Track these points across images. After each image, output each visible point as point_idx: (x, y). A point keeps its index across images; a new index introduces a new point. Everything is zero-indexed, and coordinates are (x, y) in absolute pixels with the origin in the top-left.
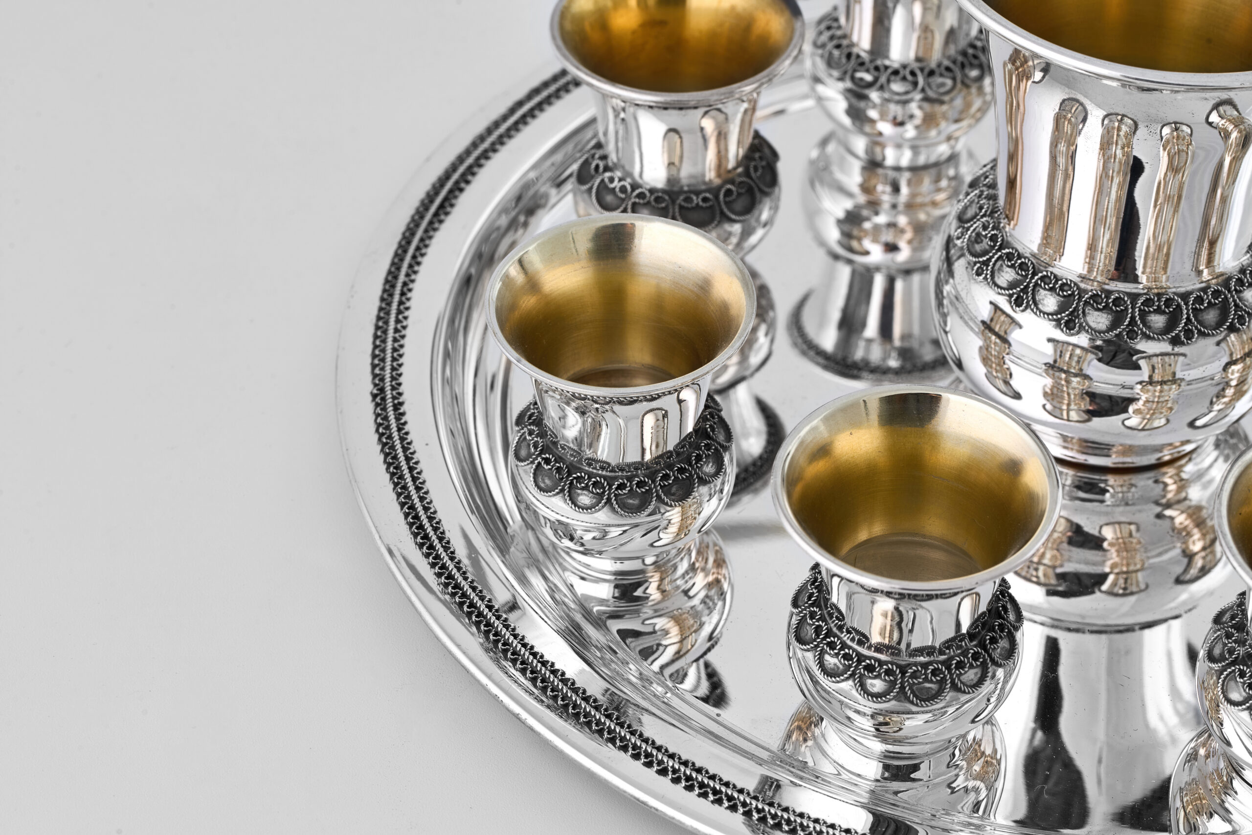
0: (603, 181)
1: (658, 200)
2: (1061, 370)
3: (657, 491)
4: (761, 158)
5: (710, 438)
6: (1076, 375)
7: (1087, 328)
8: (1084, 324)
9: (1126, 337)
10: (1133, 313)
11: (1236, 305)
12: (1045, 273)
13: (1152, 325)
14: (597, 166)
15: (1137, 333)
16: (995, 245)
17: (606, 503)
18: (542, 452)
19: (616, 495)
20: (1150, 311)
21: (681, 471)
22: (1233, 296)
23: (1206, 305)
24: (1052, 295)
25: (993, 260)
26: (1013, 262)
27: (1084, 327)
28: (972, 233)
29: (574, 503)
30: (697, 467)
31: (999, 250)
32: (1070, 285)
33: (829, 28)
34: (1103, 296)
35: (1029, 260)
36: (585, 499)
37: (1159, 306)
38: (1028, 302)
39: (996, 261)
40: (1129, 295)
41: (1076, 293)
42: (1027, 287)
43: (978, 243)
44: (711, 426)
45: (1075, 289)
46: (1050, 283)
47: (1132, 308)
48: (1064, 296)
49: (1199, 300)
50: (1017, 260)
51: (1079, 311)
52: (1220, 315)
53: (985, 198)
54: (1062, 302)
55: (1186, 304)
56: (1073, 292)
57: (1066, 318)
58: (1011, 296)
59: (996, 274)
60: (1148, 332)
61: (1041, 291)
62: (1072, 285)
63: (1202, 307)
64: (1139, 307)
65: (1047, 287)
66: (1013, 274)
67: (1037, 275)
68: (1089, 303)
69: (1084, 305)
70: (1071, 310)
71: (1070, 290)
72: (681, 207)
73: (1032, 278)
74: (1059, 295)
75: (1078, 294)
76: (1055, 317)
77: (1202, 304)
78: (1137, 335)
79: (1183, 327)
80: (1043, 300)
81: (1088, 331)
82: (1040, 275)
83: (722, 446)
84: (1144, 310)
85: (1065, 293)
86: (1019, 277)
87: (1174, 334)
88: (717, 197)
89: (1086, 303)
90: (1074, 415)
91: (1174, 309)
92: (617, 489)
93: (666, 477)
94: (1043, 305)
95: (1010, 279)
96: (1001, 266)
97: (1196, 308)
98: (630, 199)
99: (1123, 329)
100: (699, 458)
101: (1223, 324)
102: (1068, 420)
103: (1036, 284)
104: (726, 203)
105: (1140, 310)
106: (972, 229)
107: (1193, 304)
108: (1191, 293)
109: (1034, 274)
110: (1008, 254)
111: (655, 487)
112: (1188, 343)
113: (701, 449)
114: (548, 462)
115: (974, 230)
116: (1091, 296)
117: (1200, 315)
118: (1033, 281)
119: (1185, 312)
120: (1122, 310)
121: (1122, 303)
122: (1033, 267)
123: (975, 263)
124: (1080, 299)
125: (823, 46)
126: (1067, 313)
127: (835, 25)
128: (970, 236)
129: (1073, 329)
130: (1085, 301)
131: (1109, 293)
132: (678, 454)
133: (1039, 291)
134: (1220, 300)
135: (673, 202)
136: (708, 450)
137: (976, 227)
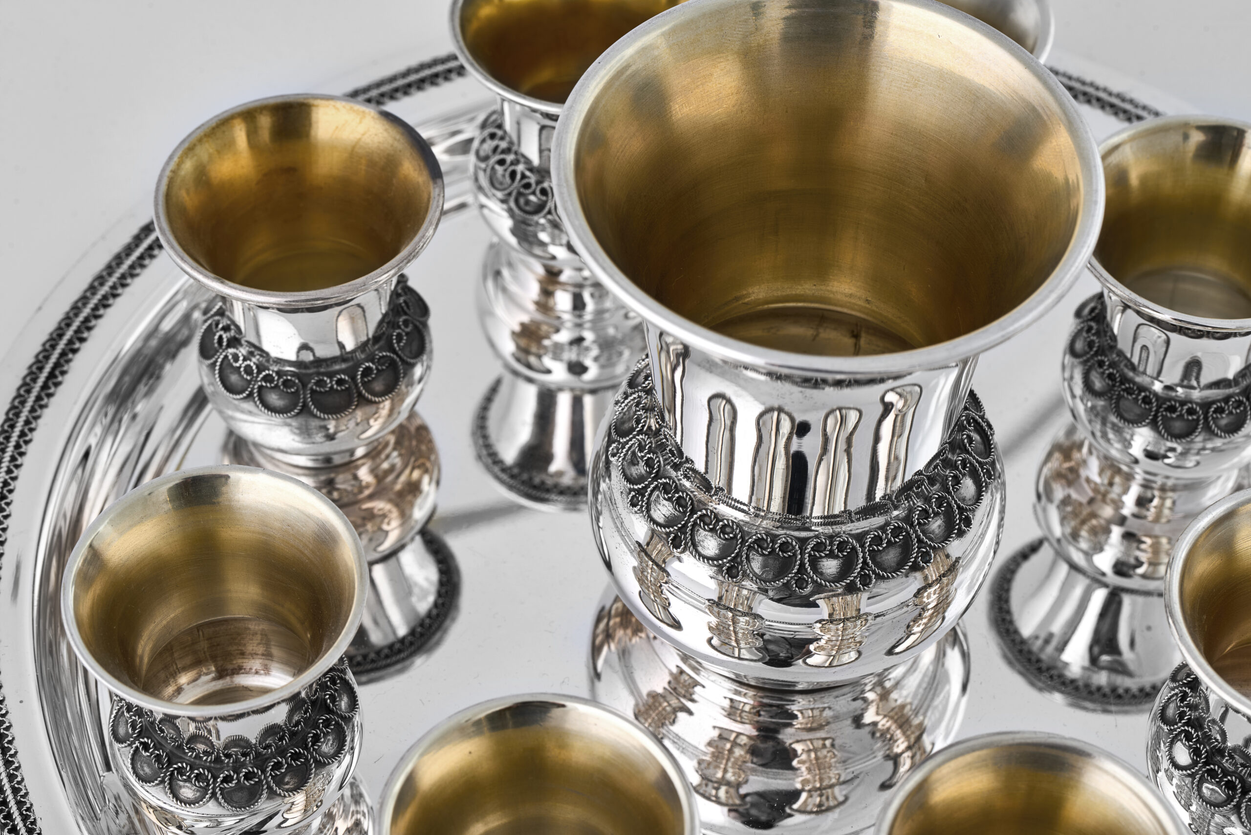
0: (226, 357)
1: (286, 383)
2: (728, 608)
3: (267, 783)
4: (406, 323)
5: (330, 711)
6: (744, 614)
7: (751, 575)
8: (748, 572)
9: (794, 586)
10: (802, 560)
11: (920, 541)
12: (704, 512)
13: (824, 571)
14: (221, 337)
15: (807, 582)
16: (651, 473)
17: (211, 798)
18: (140, 735)
19: (221, 789)
20: (821, 556)
21: (296, 756)
22: (915, 532)
23: (885, 545)
24: (712, 536)
25: (649, 490)
26: (670, 495)
27: (748, 575)
28: (627, 451)
29: (176, 796)
30: (314, 749)
31: (656, 478)
32: (732, 528)
33: (492, 136)
34: (769, 540)
35: (687, 494)
36: (187, 792)
37: (831, 551)
38: (686, 544)
39: (652, 491)
40: (799, 539)
41: (739, 536)
42: (685, 526)
43: (634, 465)
44: (332, 696)
45: (738, 531)
46: (710, 524)
47: (801, 554)
48: (726, 539)
49: (877, 540)
50: (675, 493)
51: (742, 557)
52: (901, 554)
53: (643, 408)
54: (724, 545)
55: (862, 546)
56: (735, 536)
57: (728, 565)
58: (668, 534)
59: (652, 506)
60: (819, 580)
61: (701, 531)
62: (735, 527)
63: (881, 548)
64: (809, 553)
65: (706, 527)
66: (670, 509)
67: (696, 514)
68: (754, 547)
69: (747, 550)
70: (733, 555)
71: (732, 533)
72: (313, 392)
73: (691, 516)
74: (720, 537)
75: (741, 537)
76: (715, 562)
77: (880, 545)
78: (807, 584)
79: (859, 573)
80: (703, 541)
81: (752, 579)
82: (699, 513)
83: (344, 718)
84: (815, 555)
85: (726, 536)
86: (676, 513)
87: (848, 581)
88: (353, 378)
89: (750, 548)
90: (745, 654)
91: (848, 553)
92: (222, 782)
93: (278, 766)
94: (704, 547)
95: (668, 514)
96: (658, 497)
97: (874, 550)
98: (256, 381)
99: (792, 578)
100: (316, 739)
101: (905, 564)
102: (739, 658)
103: (695, 523)
104: (364, 384)
105: (810, 555)
106: (627, 446)
107: (870, 546)
108: (866, 533)
109: (693, 512)
110: (665, 484)
111: (266, 778)
112: (864, 589)
113: (318, 728)
114: (146, 747)
115: (630, 448)
116: (755, 540)
117: (879, 556)
118: (692, 520)
119: (861, 555)
120: (789, 556)
121: (791, 548)
122: (692, 504)
123: (631, 490)
124: (744, 541)
125: (486, 159)
126: (729, 558)
127: (500, 133)
128: (625, 455)
129: (736, 577)
130: (749, 546)
131: (775, 537)
132: (293, 734)
133: (698, 530)
134: (901, 537)
135: (304, 386)
136: (327, 727)
137: (632, 444)
